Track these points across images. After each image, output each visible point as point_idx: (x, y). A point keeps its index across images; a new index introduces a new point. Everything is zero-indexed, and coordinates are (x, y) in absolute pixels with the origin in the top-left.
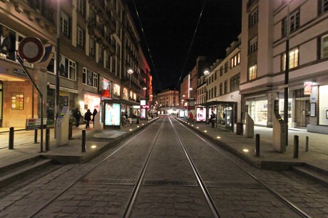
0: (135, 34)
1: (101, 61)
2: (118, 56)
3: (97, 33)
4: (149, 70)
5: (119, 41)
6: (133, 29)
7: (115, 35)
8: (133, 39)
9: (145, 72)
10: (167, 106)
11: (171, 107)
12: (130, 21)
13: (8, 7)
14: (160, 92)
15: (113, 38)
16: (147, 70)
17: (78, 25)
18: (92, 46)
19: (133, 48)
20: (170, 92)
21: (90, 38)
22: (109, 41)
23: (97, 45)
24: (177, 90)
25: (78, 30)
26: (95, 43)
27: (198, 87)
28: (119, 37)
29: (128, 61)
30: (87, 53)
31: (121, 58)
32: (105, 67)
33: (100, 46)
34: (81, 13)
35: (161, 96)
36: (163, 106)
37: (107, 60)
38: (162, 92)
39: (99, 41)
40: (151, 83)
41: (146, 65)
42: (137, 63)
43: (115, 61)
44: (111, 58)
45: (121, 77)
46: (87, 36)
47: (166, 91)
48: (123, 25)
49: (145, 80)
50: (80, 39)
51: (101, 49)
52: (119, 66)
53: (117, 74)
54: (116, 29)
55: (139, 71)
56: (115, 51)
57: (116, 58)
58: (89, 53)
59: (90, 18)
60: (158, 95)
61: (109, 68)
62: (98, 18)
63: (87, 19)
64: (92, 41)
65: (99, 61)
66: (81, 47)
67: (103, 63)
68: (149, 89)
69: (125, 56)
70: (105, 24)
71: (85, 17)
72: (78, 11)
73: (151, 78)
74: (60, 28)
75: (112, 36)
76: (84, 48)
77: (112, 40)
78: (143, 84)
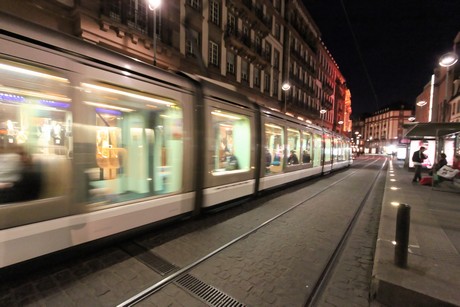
0: (311, 27)
1: (245, 80)
2: (276, 68)
3: (236, 43)
4: (343, 81)
5: (276, 45)
6: (306, 20)
7: (270, 38)
8: (305, 36)
9: (334, 85)
10: (384, 139)
11: (392, 141)
12: (300, 10)
14: (371, 115)
15: (267, 42)
16: (338, 81)
17: (210, 38)
18: (231, 62)
19: (304, 51)
20: (392, 114)
21: (228, 50)
22: (259, 50)
23: (239, 59)
24: (406, 109)
25: (210, 44)
26: (235, 57)
27: (453, 98)
28: (278, 38)
29: (295, 72)
30: (223, 72)
31: (281, 69)
32: (251, 86)
33: (243, 59)
34: (215, 23)
35: (371, 122)
36: (376, 140)
37: (256, 76)
38: (375, 115)
39: (241, 52)
40: (348, 101)
41: (335, 73)
42: (313, 72)
43: (270, 76)
44: (263, 72)
45: (280, 98)
46: (224, 50)
47: (382, 113)
48: (286, 19)
49: (333, 97)
50: (215, 56)
51: (245, 63)
52: (277, 82)
53: (274, 94)
54: (270, 28)
55: (319, 84)
56: (269, 61)
57: (272, 71)
58: (227, 72)
59: (228, 25)
60: (366, 120)
61: (259, 87)
62: (240, 21)
63: (223, 28)
64: (231, 56)
65: (242, 79)
66: (215, 66)
67: (248, 82)
68: (341, 111)
69: (289, 65)
70: (252, 27)
71: (220, 26)
72: (210, 21)
73: (348, 93)
74: (187, 48)
75: (264, 41)
76: (219, 67)
77: (263, 46)
78: (326, 104)
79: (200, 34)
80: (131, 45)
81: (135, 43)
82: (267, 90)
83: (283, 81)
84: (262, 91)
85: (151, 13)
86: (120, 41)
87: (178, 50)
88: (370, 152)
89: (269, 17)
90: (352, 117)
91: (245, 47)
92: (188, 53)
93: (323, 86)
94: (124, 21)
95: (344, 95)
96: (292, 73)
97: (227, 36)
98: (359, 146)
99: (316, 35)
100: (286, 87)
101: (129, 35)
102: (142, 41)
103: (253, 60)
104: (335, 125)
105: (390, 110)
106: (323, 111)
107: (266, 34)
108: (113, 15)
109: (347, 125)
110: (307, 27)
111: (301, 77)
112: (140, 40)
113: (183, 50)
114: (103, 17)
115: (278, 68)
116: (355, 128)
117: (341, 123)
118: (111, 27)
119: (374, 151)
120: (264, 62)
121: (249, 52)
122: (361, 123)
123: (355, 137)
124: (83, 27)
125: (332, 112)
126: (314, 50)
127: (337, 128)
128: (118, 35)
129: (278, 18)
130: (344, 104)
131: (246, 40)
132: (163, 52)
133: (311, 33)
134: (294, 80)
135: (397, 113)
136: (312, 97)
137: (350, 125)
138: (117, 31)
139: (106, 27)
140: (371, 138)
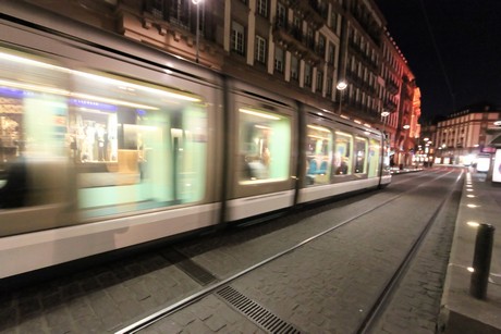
0: (374, 14)
1: (295, 78)
2: (331, 64)
3: (285, 36)
4: (411, 78)
5: (332, 38)
6: (369, 7)
7: (325, 30)
8: (366, 26)
9: (399, 83)
10: (460, 147)
11: (471, 150)
13: (168, 39)
14: (445, 119)
15: (321, 35)
16: (405, 78)
17: (257, 33)
18: (279, 59)
19: (365, 44)
20: (472, 116)
21: (277, 46)
22: (311, 44)
23: (288, 54)
24: (492, 110)
25: (256, 39)
26: (285, 52)
28: (334, 29)
29: (353, 69)
30: (271, 70)
31: (336, 65)
32: (301, 85)
33: (293, 55)
34: (262, 16)
35: (446, 127)
36: (450, 148)
37: (308, 74)
38: (451, 118)
39: (291, 47)
40: (416, 102)
41: (402, 67)
42: (374, 68)
43: (323, 74)
44: (315, 69)
45: (334, 99)
46: (272, 45)
47: (460, 116)
48: (344, 6)
49: (398, 97)
50: (262, 53)
51: (295, 60)
52: (332, 80)
53: (327, 95)
54: (326, 19)
55: (382, 82)
56: (323, 56)
57: (326, 68)
58: (275, 70)
59: (277, 17)
60: (439, 125)
61: (310, 86)
62: (291, 12)
63: (271, 20)
64: (280, 51)
65: (291, 78)
66: (261, 63)
67: (298, 80)
68: (408, 113)
69: (346, 60)
70: (305, 18)
71: (268, 18)
72: (257, 13)
73: (417, 92)
74: (232, 44)
75: (317, 33)
76: (265, 65)
77: (317, 40)
78: (389, 105)
79: (246, 29)
80: (173, 43)
81: (177, 41)
82: (319, 90)
83: (338, 80)
84: (314, 91)
85: (193, 6)
86: (162, 39)
87: (222, 47)
88: (442, 162)
89: (324, 6)
90: (421, 120)
91: (296, 42)
92: (232, 50)
93: (386, 84)
94: (166, 19)
95: (413, 94)
96: (349, 70)
97: (275, 30)
98: (429, 155)
99: (380, 24)
100: (342, 86)
101: (171, 33)
102: (184, 39)
103: (304, 55)
104: (400, 129)
105: (470, 113)
106: (385, 114)
107: (320, 25)
108: (155, 12)
109: (413, 129)
110: (369, 15)
111: (359, 74)
112: (182, 37)
113: (227, 47)
114: (146, 14)
115: (333, 65)
116: (423, 134)
117: (406, 127)
118: (154, 25)
119: (447, 161)
120: (317, 58)
121: (301, 47)
122: (432, 128)
123: (423, 144)
124: (126, 25)
125: (397, 114)
126: (377, 42)
127: (402, 134)
128: (160, 33)
129: (335, 6)
130: (411, 105)
131: (297, 33)
132: (206, 50)
133: (375, 23)
134: (352, 78)
135: (479, 116)
136: (372, 97)
137: (418, 130)
138: (158, 28)
139: (149, 25)
140: (444, 146)
